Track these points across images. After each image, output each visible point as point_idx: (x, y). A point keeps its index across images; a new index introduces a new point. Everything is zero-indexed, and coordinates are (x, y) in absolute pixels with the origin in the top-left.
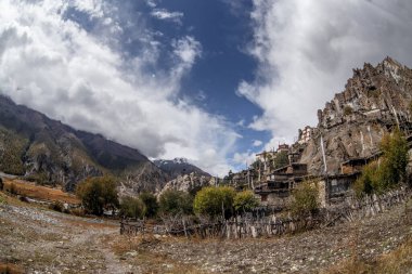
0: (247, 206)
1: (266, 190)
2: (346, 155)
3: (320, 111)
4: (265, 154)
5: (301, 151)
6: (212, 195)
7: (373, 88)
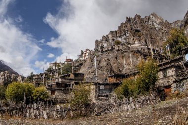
0: (41, 97)
1: (54, 87)
2: (112, 70)
3: (97, 41)
4: (56, 64)
5: (81, 64)
6: (18, 87)
7: (138, 31)
